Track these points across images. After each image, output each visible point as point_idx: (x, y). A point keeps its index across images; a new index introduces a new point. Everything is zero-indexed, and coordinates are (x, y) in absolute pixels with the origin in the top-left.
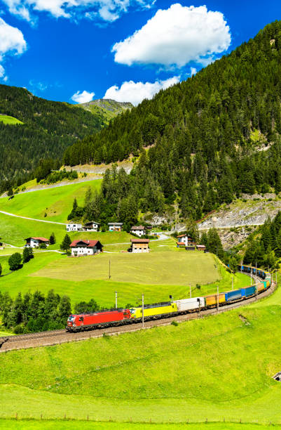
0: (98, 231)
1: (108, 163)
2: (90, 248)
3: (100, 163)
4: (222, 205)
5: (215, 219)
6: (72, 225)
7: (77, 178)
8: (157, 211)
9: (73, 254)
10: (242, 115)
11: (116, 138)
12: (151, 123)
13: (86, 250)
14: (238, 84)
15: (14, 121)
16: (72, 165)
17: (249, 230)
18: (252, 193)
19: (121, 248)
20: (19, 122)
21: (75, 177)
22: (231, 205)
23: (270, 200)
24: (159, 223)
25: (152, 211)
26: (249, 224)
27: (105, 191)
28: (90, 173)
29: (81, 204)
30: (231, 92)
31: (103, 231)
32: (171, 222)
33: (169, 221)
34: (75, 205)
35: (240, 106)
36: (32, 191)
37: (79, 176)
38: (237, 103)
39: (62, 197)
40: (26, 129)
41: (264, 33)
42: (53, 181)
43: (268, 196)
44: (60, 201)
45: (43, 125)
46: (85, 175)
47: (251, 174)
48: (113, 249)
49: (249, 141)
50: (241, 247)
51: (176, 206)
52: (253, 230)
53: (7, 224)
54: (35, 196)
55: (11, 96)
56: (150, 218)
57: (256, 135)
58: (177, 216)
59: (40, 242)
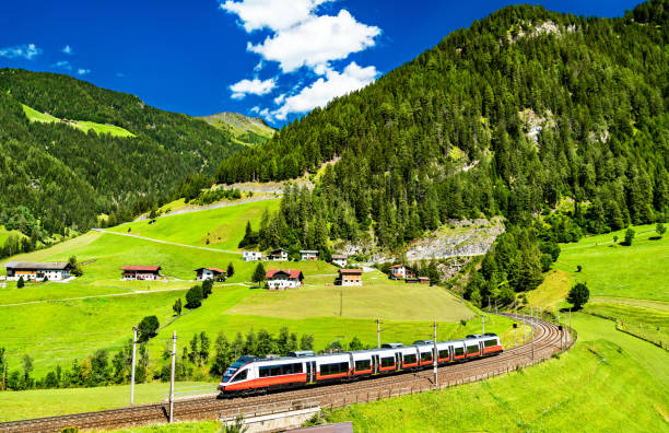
0: (290, 259)
1: (279, 181)
2: (292, 279)
3: (267, 181)
4: (427, 233)
5: (419, 248)
6: (250, 254)
7: (239, 197)
8: (349, 238)
9: (272, 287)
10: (439, 129)
11: (286, 151)
12: (330, 135)
13: (286, 283)
14: (431, 95)
15: (123, 133)
16: (229, 183)
17: (462, 261)
18: (460, 219)
19: (325, 280)
20: (131, 135)
21: (237, 196)
22: (436, 232)
23: (482, 227)
24: (353, 253)
25: (342, 238)
26: (460, 255)
27: (286, 212)
28: (256, 192)
29: (256, 228)
30: (424, 103)
31: (296, 260)
32: (368, 252)
33: (364, 250)
34: (248, 229)
35: (436, 119)
36: (180, 213)
37: (243, 195)
38: (431, 115)
39: (224, 221)
40: (140, 143)
41: (449, 41)
42: (208, 201)
43: (479, 222)
44: (226, 225)
45: (158, 139)
46: (251, 194)
47: (459, 195)
48: (315, 281)
49: (449, 159)
50: (454, 281)
51: (371, 232)
52: (467, 261)
53: (160, 252)
54: (186, 219)
55: (118, 103)
56: (341, 246)
57: (455, 153)
58: (374, 244)
59: (215, 273)
